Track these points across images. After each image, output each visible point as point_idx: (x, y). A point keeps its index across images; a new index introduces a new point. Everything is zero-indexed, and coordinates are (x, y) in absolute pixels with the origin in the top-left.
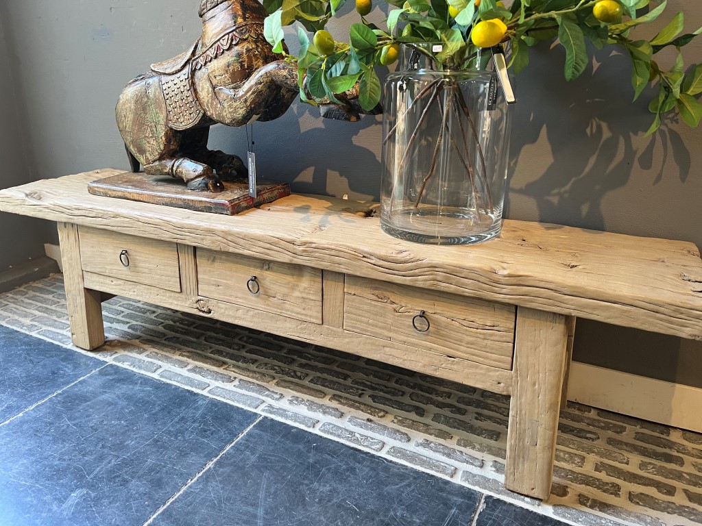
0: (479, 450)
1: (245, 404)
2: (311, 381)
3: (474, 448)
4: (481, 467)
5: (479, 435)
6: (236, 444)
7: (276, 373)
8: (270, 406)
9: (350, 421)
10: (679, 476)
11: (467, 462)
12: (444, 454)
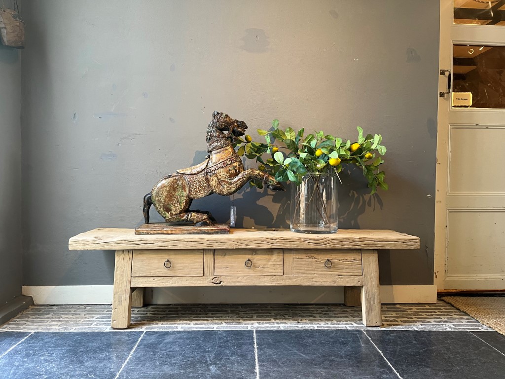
0: (346, 321)
4: (352, 324)
5: (341, 318)
7: (237, 318)
8: (253, 327)
9: (291, 324)
12: (336, 324)
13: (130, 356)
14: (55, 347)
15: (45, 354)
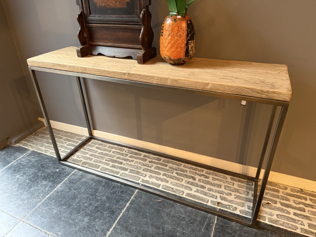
0: (215, 192)
1: (134, 179)
2: (155, 168)
3: (213, 191)
4: (216, 198)
5: (214, 186)
6: (135, 196)
7: (142, 165)
8: (143, 180)
9: (171, 184)
10: (278, 197)
11: (212, 197)
12: (204, 194)
13: (56, 189)
14: (29, 168)
15: (21, 173)
